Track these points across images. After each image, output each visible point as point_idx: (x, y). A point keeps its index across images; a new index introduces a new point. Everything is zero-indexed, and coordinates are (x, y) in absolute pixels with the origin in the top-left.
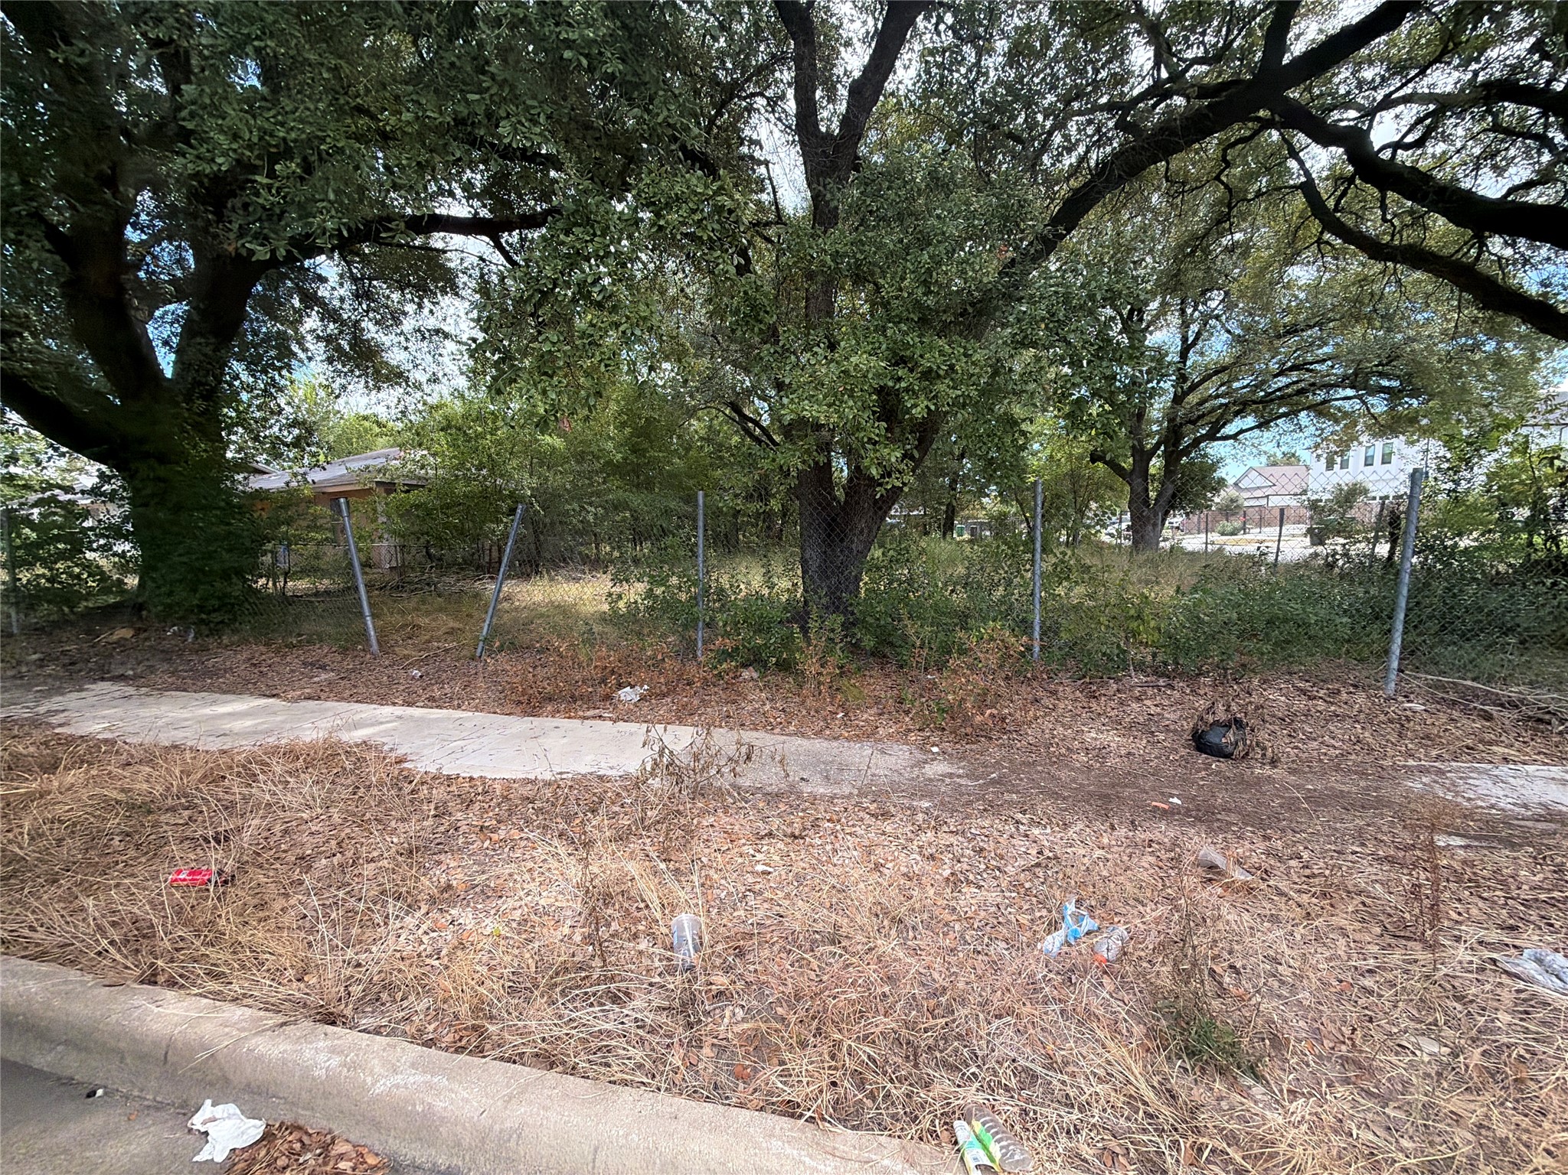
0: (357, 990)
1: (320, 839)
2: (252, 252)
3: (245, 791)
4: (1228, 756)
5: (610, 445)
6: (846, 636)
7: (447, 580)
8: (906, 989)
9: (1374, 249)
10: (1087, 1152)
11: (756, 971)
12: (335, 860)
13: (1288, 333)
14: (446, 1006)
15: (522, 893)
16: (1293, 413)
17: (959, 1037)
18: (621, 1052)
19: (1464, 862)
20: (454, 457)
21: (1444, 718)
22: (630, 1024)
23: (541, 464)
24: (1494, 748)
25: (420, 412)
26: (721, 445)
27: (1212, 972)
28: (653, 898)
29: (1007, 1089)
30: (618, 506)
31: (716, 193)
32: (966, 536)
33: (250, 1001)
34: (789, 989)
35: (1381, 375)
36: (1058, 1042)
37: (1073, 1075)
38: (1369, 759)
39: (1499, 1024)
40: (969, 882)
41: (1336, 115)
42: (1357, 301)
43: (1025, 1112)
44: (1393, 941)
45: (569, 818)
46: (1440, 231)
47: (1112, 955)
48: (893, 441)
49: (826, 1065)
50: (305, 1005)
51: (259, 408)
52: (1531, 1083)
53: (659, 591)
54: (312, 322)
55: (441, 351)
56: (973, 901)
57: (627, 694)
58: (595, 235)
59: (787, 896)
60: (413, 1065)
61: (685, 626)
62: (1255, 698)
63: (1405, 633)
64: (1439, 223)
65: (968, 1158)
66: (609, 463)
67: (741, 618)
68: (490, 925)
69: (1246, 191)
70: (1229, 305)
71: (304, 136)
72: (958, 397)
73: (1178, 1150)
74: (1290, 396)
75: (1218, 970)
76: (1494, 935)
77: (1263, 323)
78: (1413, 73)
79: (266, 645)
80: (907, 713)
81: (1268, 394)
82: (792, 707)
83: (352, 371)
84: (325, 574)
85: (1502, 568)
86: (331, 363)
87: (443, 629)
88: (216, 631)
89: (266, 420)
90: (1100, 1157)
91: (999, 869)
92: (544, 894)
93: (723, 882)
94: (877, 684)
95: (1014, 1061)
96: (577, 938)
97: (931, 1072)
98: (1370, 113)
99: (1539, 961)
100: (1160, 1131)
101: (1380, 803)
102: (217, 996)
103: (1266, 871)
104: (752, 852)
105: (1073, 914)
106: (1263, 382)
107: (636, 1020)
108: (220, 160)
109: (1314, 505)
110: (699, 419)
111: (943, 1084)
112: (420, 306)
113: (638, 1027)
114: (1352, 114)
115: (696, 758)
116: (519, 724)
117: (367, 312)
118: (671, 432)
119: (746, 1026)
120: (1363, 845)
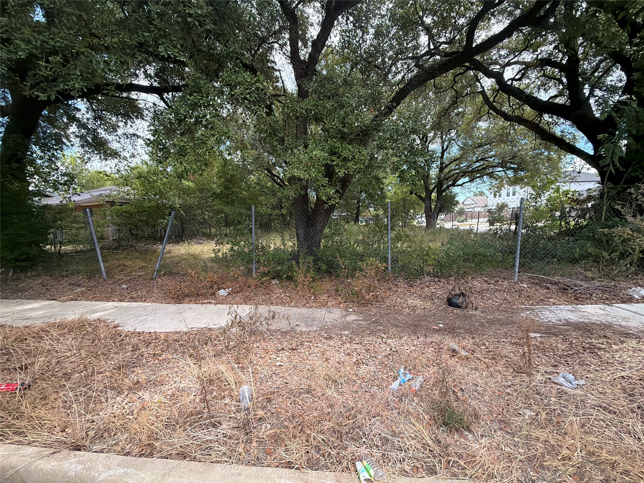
0: (92, 433)
1: (75, 365)
2: (38, 96)
3: (37, 344)
4: (460, 307)
5: (215, 186)
6: (315, 265)
7: (140, 245)
8: (337, 409)
9: (506, 117)
10: (407, 468)
11: (276, 407)
12: (83, 374)
13: (479, 146)
14: (135, 436)
15: (172, 382)
16: (481, 176)
17: (359, 427)
18: (216, 448)
19: (540, 343)
20: (143, 190)
21: (534, 289)
22: (220, 436)
23: (184, 194)
24: (550, 300)
25: (127, 170)
26: (263, 186)
27: (454, 392)
28: (231, 380)
29: (377, 446)
30: (219, 212)
31: (256, 82)
32: (364, 223)
33: (37, 444)
34: (289, 414)
35: (511, 163)
36: (397, 425)
37: (402, 438)
38: (509, 306)
39: (551, 402)
40: (363, 363)
41: (492, 67)
42: (502, 135)
43: (384, 455)
44: (516, 374)
45: (195, 348)
46: (528, 111)
47: (417, 388)
48: (331, 185)
49: (304, 445)
50: (65, 443)
51: (47, 167)
52: (562, 423)
53: (236, 248)
54: (73, 129)
55: (136, 143)
56: (365, 371)
57: (222, 292)
58: (203, 96)
59: (290, 374)
60: (119, 465)
61: (248, 263)
62: (469, 285)
63: (520, 258)
64: (528, 109)
65: (361, 477)
66: (215, 193)
67: (271, 259)
68: (157, 398)
69: (463, 93)
70: (458, 135)
71: (63, 45)
72: (356, 168)
73: (441, 464)
74: (480, 170)
75: (456, 390)
76: (550, 369)
77: (470, 143)
78: (517, 54)
79: (51, 276)
80: (340, 295)
81: (473, 169)
82: (293, 295)
83: (93, 152)
84: (80, 243)
85: (552, 233)
86: (83, 148)
87: (138, 267)
88: (24, 270)
89: (50, 172)
90: (412, 470)
91: (375, 357)
92: (183, 382)
93: (262, 371)
94: (328, 284)
95: (380, 434)
96: (198, 400)
97: (347, 443)
98: (504, 67)
99: (564, 377)
100: (434, 457)
101: (513, 322)
102: (20, 443)
103: (473, 351)
104: (275, 357)
105: (403, 373)
106: (471, 165)
107: (223, 434)
108: (20, 53)
109: (489, 211)
110: (254, 175)
111: (352, 448)
112: (126, 123)
113: (224, 437)
114: (498, 67)
115: (251, 318)
116: (173, 307)
117: (100, 125)
118: (241, 180)
119: (271, 431)
120: (507, 338)
